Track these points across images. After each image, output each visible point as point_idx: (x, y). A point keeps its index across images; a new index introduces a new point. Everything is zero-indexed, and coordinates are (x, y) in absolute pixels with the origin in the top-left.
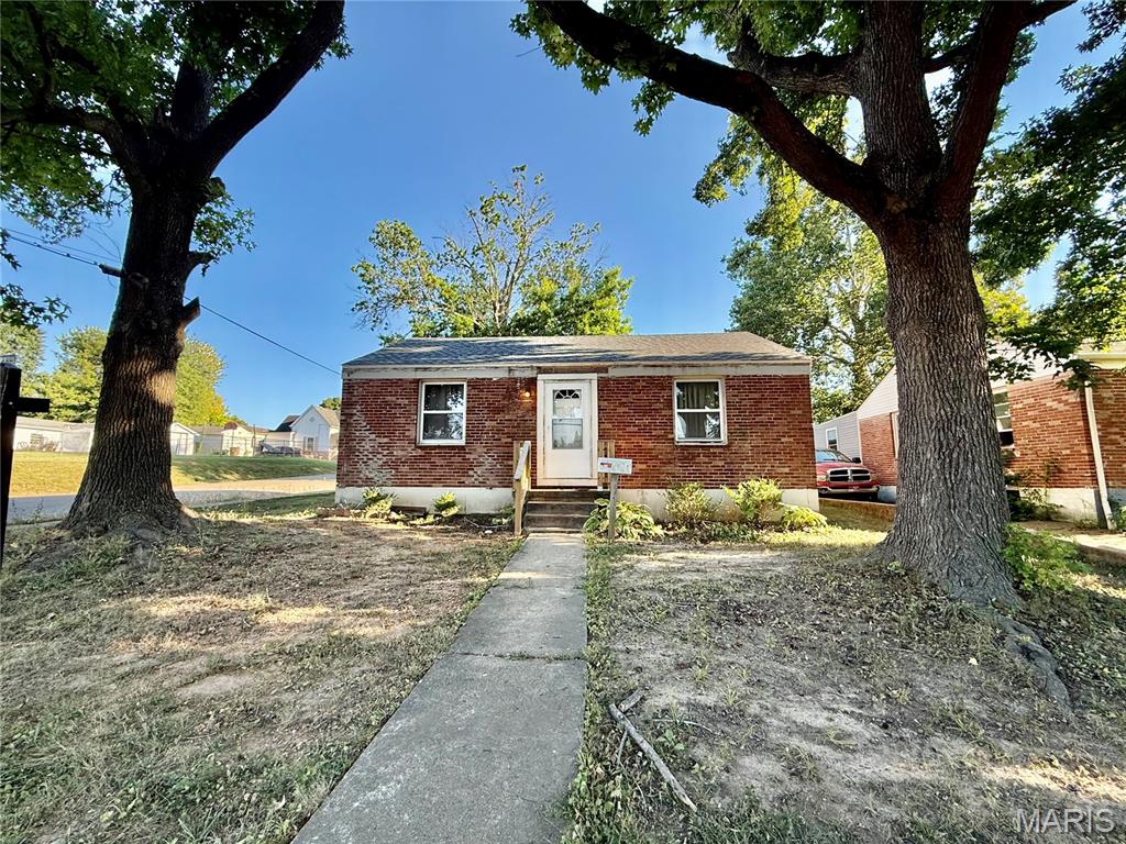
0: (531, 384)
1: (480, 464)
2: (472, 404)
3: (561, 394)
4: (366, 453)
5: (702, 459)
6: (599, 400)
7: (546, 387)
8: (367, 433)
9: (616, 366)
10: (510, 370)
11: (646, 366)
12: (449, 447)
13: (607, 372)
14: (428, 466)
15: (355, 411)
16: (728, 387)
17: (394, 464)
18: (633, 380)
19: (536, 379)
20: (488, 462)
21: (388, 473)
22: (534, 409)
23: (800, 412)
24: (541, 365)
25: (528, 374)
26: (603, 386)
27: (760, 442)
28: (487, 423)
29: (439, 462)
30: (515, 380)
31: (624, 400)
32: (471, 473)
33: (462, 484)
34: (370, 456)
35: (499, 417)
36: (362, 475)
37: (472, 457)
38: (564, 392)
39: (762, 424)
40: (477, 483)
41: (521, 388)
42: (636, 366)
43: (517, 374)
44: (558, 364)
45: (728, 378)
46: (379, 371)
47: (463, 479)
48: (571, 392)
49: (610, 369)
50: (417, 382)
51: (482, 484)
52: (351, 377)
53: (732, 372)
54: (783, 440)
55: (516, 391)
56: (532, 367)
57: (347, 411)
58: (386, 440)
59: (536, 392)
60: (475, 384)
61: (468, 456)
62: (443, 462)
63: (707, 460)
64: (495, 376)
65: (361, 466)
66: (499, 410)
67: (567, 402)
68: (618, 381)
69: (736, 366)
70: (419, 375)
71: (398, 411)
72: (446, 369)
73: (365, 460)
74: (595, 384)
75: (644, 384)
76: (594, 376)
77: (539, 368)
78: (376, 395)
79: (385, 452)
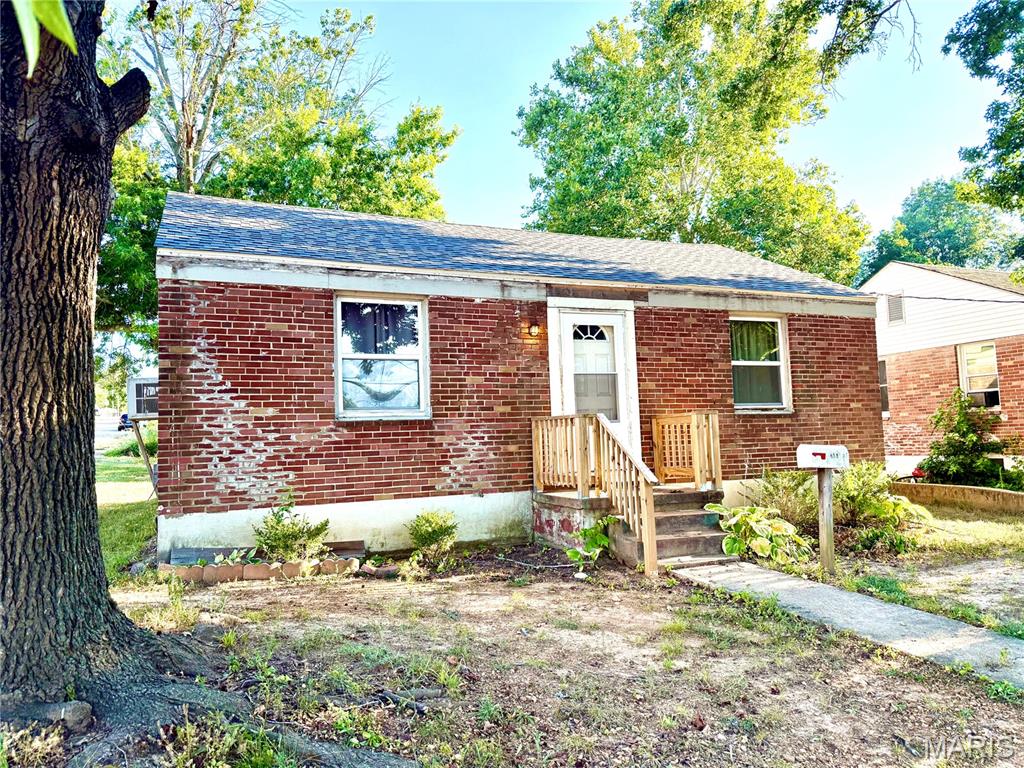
0: (537, 313)
1: (461, 453)
2: (439, 344)
3: (581, 332)
4: (226, 439)
5: (768, 434)
6: (637, 344)
7: (562, 318)
8: (227, 397)
9: (658, 291)
10: (504, 286)
11: (697, 293)
12: (405, 422)
13: (646, 299)
14: (364, 460)
15: (194, 350)
16: (792, 331)
17: (293, 461)
18: (681, 314)
19: (545, 304)
20: (473, 449)
21: (280, 480)
22: (543, 355)
23: (867, 368)
24: (552, 281)
25: (532, 295)
26: (642, 320)
27: (829, 409)
28: (469, 379)
29: (385, 450)
30: (512, 305)
31: (670, 344)
32: (445, 469)
33: (429, 491)
34: (238, 446)
35: (488, 368)
36: (219, 487)
37: (445, 440)
38: (583, 328)
40: (456, 487)
41: (522, 319)
42: (685, 292)
43: (516, 294)
44: (577, 282)
45: (791, 318)
46: (245, 267)
47: (430, 482)
48: (594, 329)
49: (650, 294)
50: (329, 295)
51: (465, 489)
52: (181, 275)
53: (797, 309)
54: (853, 405)
55: (514, 323)
56: (538, 283)
57: (172, 350)
58: (271, 411)
59: (546, 326)
60: (442, 308)
61: (437, 439)
62: (394, 452)
63: (773, 435)
64: (480, 294)
65: (216, 467)
66: (488, 356)
67: (591, 345)
68: (661, 314)
69: (802, 301)
70: (336, 282)
71: (294, 353)
72: (388, 276)
73: (226, 454)
74: (631, 317)
76: (630, 305)
77: (548, 285)
78: (243, 319)
79: (271, 437)
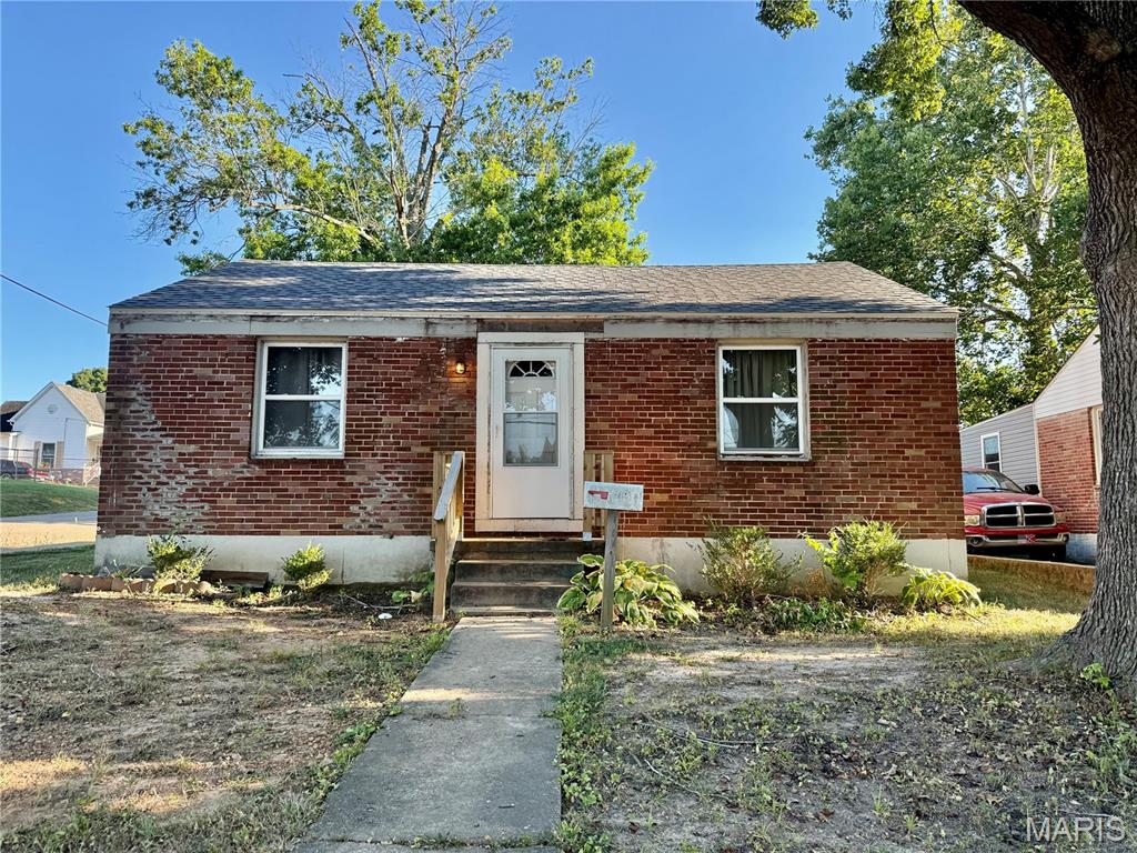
0: (465, 350)
1: (372, 493)
2: (357, 384)
3: (520, 369)
4: (155, 472)
5: (766, 485)
6: (587, 380)
7: (493, 356)
8: (157, 434)
9: (617, 321)
10: (428, 323)
11: (669, 321)
12: (314, 461)
13: (601, 330)
14: (273, 497)
15: (134, 394)
16: (813, 359)
17: (208, 493)
18: (648, 345)
19: (474, 341)
20: (386, 489)
21: (195, 510)
22: (471, 394)
23: (938, 404)
24: (484, 316)
25: (461, 332)
26: (594, 353)
27: (868, 457)
28: (386, 420)
29: (294, 487)
30: (438, 342)
31: (631, 380)
32: (354, 508)
33: (336, 530)
34: (163, 478)
35: (407, 408)
36: (146, 514)
37: (355, 480)
38: (525, 365)
39: (870, 424)
40: (365, 527)
41: (448, 356)
42: (653, 320)
43: (441, 332)
44: (515, 316)
45: (812, 343)
46: (179, 319)
47: (338, 520)
48: (538, 365)
49: (606, 325)
50: (254, 341)
51: (375, 529)
52: (127, 330)
53: (820, 333)
54: (908, 452)
55: (438, 360)
56: (468, 319)
57: (118, 394)
58: (192, 448)
59: (475, 364)
60: (361, 347)
61: (348, 479)
62: (302, 490)
63: (773, 486)
64: (401, 333)
65: (144, 496)
66: (407, 396)
67: (530, 384)
68: (620, 346)
69: (829, 322)
70: (257, 329)
71: (216, 394)
72: (307, 320)
73: (153, 485)
74: (580, 351)
75: (666, 352)
76: (579, 338)
77: (480, 321)
78: (175, 365)
79: (192, 471)
